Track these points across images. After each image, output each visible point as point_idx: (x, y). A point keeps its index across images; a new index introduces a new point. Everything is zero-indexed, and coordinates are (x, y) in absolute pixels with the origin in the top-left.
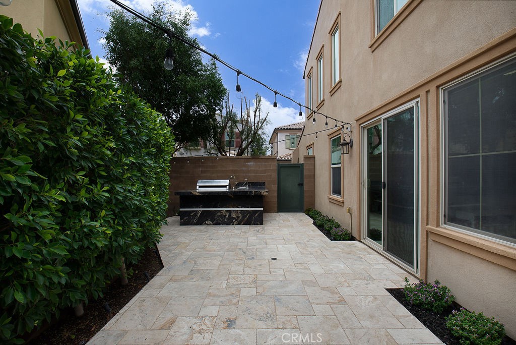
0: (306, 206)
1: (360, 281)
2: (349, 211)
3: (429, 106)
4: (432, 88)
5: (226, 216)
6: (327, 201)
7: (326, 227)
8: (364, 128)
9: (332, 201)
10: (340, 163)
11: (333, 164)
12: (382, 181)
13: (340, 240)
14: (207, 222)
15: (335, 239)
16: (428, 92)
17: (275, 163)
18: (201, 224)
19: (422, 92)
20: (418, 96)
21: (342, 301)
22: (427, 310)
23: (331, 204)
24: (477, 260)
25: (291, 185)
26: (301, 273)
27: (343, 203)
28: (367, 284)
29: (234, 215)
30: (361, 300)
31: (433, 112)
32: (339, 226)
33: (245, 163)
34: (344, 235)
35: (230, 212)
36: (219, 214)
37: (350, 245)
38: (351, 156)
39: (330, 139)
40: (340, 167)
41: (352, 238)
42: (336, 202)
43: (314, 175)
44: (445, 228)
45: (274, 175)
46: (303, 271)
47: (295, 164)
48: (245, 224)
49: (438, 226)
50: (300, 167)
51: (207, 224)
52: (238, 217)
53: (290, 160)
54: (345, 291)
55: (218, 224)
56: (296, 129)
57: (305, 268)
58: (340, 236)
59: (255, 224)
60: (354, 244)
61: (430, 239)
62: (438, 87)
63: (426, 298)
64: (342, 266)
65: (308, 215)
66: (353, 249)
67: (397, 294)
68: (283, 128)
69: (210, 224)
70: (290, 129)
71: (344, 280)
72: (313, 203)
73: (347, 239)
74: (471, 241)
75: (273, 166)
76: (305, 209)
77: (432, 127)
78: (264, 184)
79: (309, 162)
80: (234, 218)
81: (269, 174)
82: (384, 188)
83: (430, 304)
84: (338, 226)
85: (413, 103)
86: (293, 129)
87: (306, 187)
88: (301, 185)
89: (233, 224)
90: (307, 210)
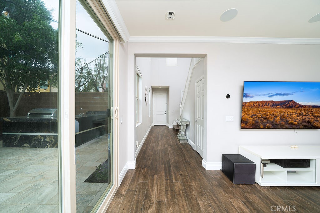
5: (41, 140)
14: (25, 145)
18: (20, 147)
29: (48, 140)
33: (93, 97)
35: (44, 136)
36: (35, 138)
51: (25, 147)
52: (52, 141)
55: (35, 146)
69: (28, 147)
80: (48, 142)
89: (47, 147)
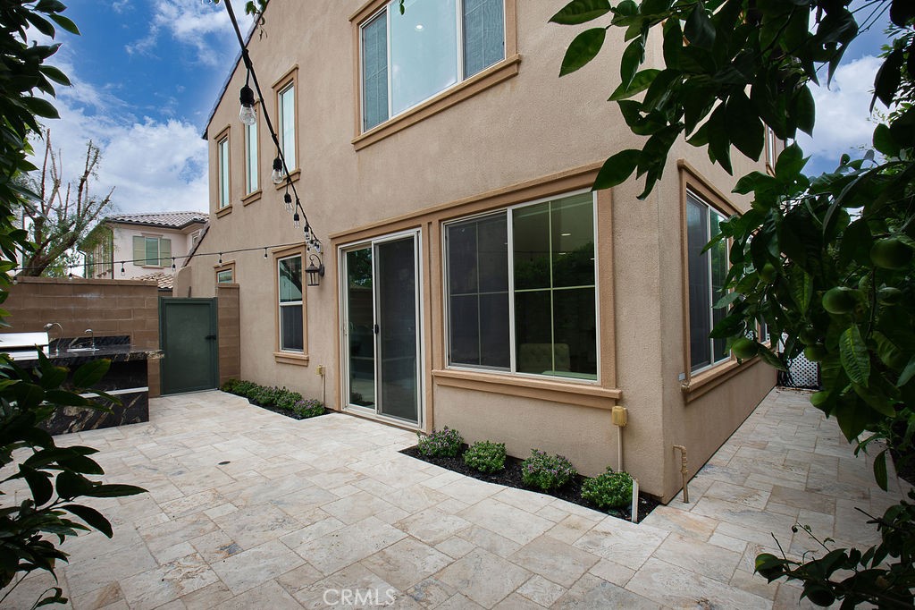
0: (223, 377)
1: (368, 453)
2: (321, 372)
3: (431, 239)
4: (435, 221)
6: (272, 361)
7: (281, 403)
8: (343, 250)
9: (281, 361)
10: (301, 300)
11: (282, 301)
12: (375, 323)
13: (311, 417)
15: (304, 418)
16: (430, 223)
17: (156, 296)
19: (424, 222)
20: (420, 226)
21: (361, 477)
22: (443, 457)
23: (280, 365)
24: (479, 394)
25: (190, 338)
26: (286, 466)
27: (308, 360)
28: (377, 453)
29: (72, 411)
30: (380, 468)
31: (434, 246)
32: (301, 397)
33: (75, 293)
34: (316, 408)
37: (329, 419)
38: (322, 289)
39: (277, 259)
40: (301, 306)
41: (327, 411)
42: (292, 362)
43: (238, 320)
44: (450, 369)
45: (153, 321)
46: (287, 463)
47: (185, 299)
48: (102, 426)
49: (443, 368)
50: (208, 304)
52: (84, 414)
53: (171, 290)
54: (358, 467)
56: (159, 226)
57: (287, 460)
58: (310, 410)
59: (130, 421)
60: (333, 417)
61: (435, 385)
62: (440, 221)
63: (442, 445)
64: (335, 443)
65: (230, 391)
66: (337, 423)
67: (413, 452)
68: (127, 219)
70: (145, 224)
71: (349, 457)
72: (236, 369)
73: (320, 412)
74: (475, 377)
75: (152, 302)
76: (222, 383)
77: (435, 263)
78: (127, 339)
79: (228, 296)
80: (72, 418)
81: (140, 318)
82: (377, 332)
83: (446, 449)
84: (299, 398)
85: (411, 233)
86: (152, 225)
87: (222, 342)
88: (212, 338)
90: (226, 384)
